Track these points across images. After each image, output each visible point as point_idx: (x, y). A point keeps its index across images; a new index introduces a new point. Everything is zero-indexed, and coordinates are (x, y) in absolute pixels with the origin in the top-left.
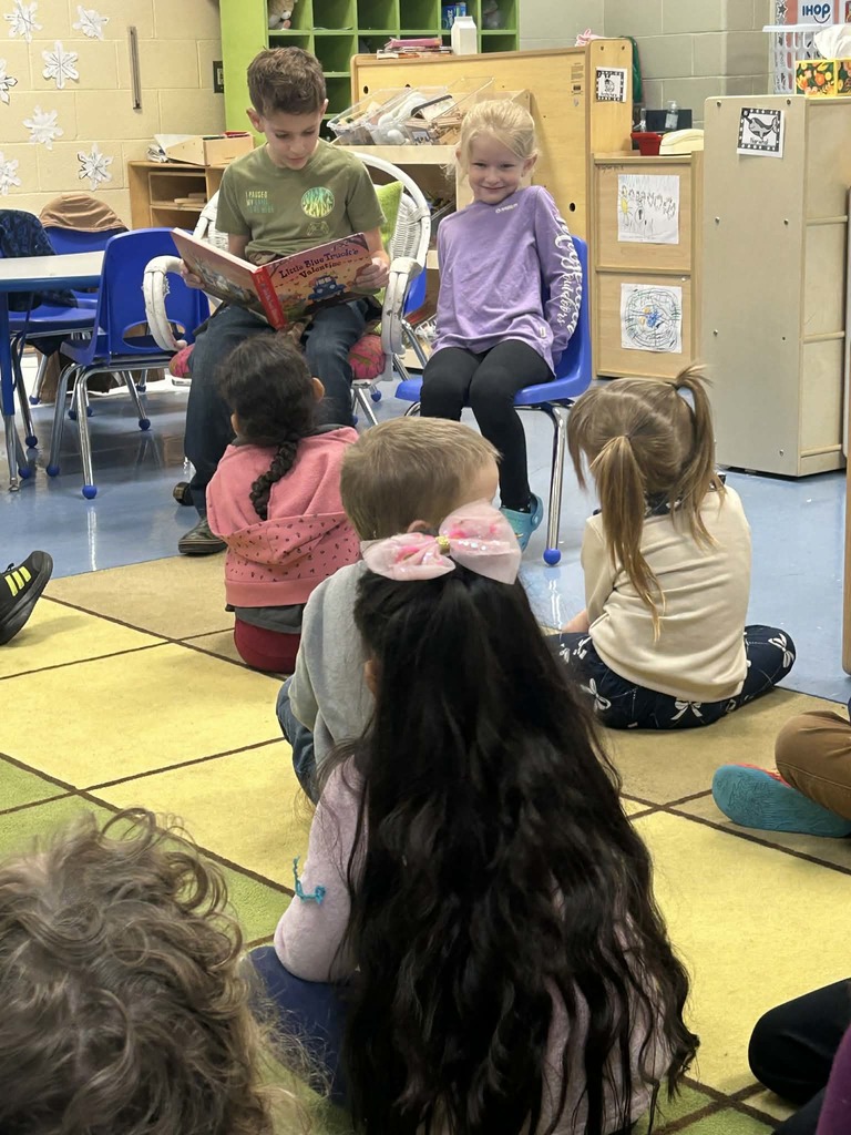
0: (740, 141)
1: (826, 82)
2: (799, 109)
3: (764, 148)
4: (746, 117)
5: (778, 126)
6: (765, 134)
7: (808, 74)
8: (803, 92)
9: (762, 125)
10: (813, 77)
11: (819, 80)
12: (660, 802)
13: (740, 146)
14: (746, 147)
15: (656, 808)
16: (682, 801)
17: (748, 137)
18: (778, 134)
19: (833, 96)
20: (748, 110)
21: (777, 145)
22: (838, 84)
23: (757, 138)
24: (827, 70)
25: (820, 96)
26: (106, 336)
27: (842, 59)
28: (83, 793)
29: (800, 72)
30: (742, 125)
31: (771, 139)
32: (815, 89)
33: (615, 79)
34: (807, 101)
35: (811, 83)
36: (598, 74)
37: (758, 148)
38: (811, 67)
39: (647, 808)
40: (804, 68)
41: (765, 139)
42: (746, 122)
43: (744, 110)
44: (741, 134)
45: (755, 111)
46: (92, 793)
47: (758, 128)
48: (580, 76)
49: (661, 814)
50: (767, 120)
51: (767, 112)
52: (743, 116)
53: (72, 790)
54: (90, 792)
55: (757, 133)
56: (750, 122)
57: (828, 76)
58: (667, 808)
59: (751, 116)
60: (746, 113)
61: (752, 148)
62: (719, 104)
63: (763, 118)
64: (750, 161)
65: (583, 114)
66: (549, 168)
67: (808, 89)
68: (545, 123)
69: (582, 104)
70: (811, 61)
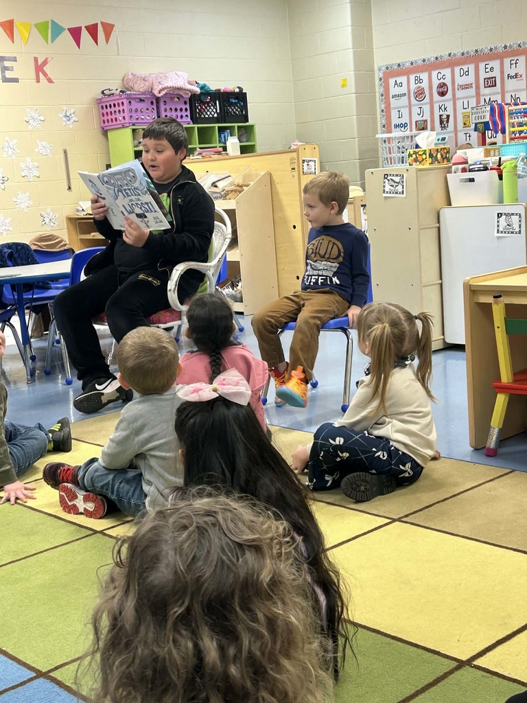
0: (384, 190)
1: (423, 159)
2: (413, 173)
3: (396, 193)
5: (403, 182)
6: (396, 186)
7: (414, 156)
8: (412, 165)
9: (395, 182)
10: (417, 157)
11: (420, 159)
12: (395, 517)
13: (384, 192)
14: (387, 193)
15: (394, 520)
16: (406, 516)
17: (388, 188)
18: (403, 186)
19: (427, 166)
20: (387, 175)
21: (403, 191)
22: (429, 160)
23: (392, 188)
24: (424, 154)
25: (421, 167)
27: (430, 148)
28: (101, 532)
29: (410, 155)
30: (384, 182)
31: (399, 188)
32: (418, 163)
33: (312, 164)
34: (417, 169)
35: (416, 160)
36: (304, 161)
37: (393, 193)
38: (415, 153)
39: (389, 521)
40: (412, 153)
41: (397, 188)
42: (386, 181)
43: (385, 175)
44: (384, 187)
45: (390, 175)
47: (393, 184)
48: (294, 163)
49: (397, 523)
50: (397, 179)
51: (397, 175)
52: (385, 178)
53: (95, 531)
54: (105, 532)
55: (392, 186)
56: (389, 180)
57: (424, 156)
58: (399, 520)
59: (389, 178)
61: (390, 193)
62: (372, 173)
63: (394, 178)
64: (390, 199)
65: (297, 181)
66: (281, 209)
67: (414, 164)
68: (278, 187)
69: (296, 177)
70: (415, 150)
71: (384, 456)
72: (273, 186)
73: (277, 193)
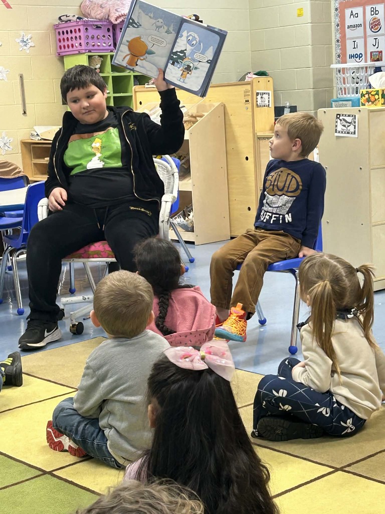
0: (336, 130)
1: (376, 100)
2: (365, 114)
3: (348, 133)
4: (339, 118)
5: (355, 122)
6: (348, 126)
7: (367, 96)
8: (364, 105)
9: (346, 122)
10: (369, 97)
11: (372, 99)
12: (338, 466)
13: (336, 132)
14: (339, 132)
15: (337, 470)
16: (349, 465)
17: (340, 128)
18: (355, 126)
19: (379, 106)
20: (340, 115)
21: (355, 131)
22: (382, 101)
23: (345, 128)
24: (376, 94)
25: (373, 107)
27: (383, 88)
28: (50, 473)
29: (363, 95)
30: (337, 122)
31: (351, 128)
32: (370, 103)
33: (265, 96)
34: (369, 110)
35: (368, 100)
36: (257, 94)
37: (345, 133)
38: (368, 93)
39: (332, 470)
40: (364, 93)
41: (349, 128)
42: (339, 121)
43: (337, 114)
44: (336, 126)
45: (343, 115)
47: (345, 123)
48: (249, 95)
49: (340, 472)
50: (349, 119)
51: (349, 116)
52: (337, 118)
53: (44, 472)
54: (54, 473)
55: (344, 126)
56: (341, 120)
57: (377, 97)
58: (341, 469)
59: (341, 118)
60: (338, 116)
61: (342, 133)
62: (325, 112)
63: (347, 118)
64: (341, 140)
65: (251, 114)
66: (234, 139)
67: (367, 104)
68: (232, 118)
69: (250, 109)
70: (368, 90)
71: (327, 413)
72: (227, 118)
73: (230, 125)
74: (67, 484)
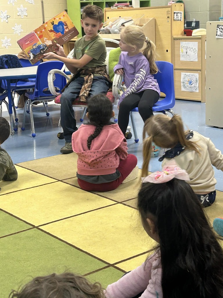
0: (217, 34)
4: (218, 27)
14: (218, 36)
17: (219, 33)
20: (219, 25)
23: (222, 33)
26: (38, 91)
28: (37, 227)
30: (217, 30)
33: (179, 15)
36: (174, 13)
37: (222, 36)
42: (218, 29)
43: (218, 25)
44: (217, 32)
45: (221, 26)
46: (40, 227)
47: (222, 30)
48: (169, 14)
52: (217, 27)
53: (34, 227)
54: (39, 227)
56: (220, 29)
59: (220, 27)
60: (218, 26)
61: (220, 36)
62: (211, 24)
64: (220, 40)
65: (170, 24)
66: (160, 40)
68: (159, 27)
69: (170, 22)
72: (156, 27)
73: (158, 31)
74: (46, 234)
